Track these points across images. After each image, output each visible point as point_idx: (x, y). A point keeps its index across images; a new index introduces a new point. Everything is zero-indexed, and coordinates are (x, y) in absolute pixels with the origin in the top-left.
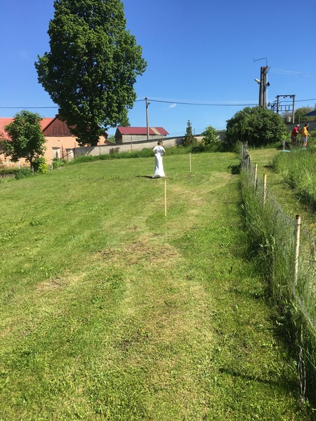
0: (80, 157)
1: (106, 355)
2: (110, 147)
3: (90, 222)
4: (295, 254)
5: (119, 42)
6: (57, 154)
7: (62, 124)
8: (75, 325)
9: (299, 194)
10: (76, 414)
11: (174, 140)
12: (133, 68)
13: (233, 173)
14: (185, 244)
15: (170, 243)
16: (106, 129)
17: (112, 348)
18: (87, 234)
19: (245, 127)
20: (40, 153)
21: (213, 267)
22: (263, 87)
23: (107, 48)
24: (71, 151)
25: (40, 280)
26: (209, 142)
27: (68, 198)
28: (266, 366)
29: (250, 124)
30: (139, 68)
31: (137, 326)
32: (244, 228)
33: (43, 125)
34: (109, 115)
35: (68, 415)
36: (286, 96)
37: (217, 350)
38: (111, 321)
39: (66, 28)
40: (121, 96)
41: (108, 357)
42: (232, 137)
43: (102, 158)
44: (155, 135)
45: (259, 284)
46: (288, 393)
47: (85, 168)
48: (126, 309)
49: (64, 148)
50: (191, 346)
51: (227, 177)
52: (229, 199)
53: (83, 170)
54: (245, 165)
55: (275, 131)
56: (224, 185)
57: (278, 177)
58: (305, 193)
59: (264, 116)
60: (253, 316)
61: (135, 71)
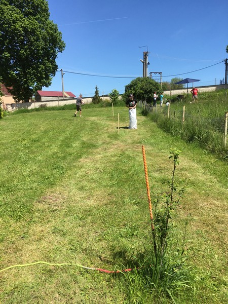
2: (40, 103)
19: (138, 90)
29: (142, 88)
30: (60, 47)
36: (156, 73)
39: (6, 15)
40: (48, 67)
49: (5, 103)
61: (57, 49)
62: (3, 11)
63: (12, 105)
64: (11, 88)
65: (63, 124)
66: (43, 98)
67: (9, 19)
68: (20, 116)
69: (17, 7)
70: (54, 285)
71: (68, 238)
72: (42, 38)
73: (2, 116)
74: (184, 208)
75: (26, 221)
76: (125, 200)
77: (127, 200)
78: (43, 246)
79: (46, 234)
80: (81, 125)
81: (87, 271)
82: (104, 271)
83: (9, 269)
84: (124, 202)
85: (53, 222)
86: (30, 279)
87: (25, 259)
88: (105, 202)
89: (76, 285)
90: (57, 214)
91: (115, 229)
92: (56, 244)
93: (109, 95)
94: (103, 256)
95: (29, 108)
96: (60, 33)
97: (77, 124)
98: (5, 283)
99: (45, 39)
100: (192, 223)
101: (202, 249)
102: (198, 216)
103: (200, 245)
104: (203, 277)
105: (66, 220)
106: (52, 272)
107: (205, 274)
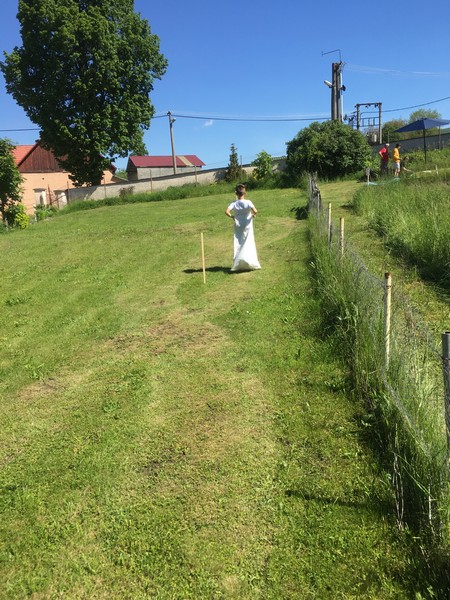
0: (77, 202)
1: (127, 482)
2: (120, 187)
3: (96, 296)
4: (385, 327)
5: (124, 31)
6: (41, 198)
7: (46, 154)
8: (80, 444)
9: (390, 244)
10: (87, 569)
11: (213, 173)
12: (148, 68)
13: (298, 218)
14: (234, 321)
15: (213, 322)
16: (113, 160)
17: (134, 473)
18: (91, 314)
19: (313, 152)
20: (16, 198)
21: (273, 352)
22: (336, 93)
23: (107, 39)
24: (63, 194)
25: (26, 383)
26: (263, 175)
27: (62, 263)
28: (350, 483)
29: (320, 147)
30: (157, 68)
31: (168, 441)
32: (316, 294)
33: (18, 156)
34: (115, 139)
35: (75, 570)
36: (369, 105)
37: (282, 466)
38: (131, 436)
39: (43, 9)
40: (132, 111)
41: (128, 486)
42: (294, 166)
43: (109, 202)
44: (185, 166)
45: (338, 372)
46: (380, 517)
47: (84, 218)
48: (153, 417)
49: (53, 189)
50: (245, 463)
51: (290, 223)
52: (293, 255)
53: (82, 221)
54: (315, 205)
55: (354, 156)
56: (286, 235)
57: (361, 221)
58: (398, 241)
59: (340, 134)
60: (330, 416)
61: (150, 73)
99: (123, 54)
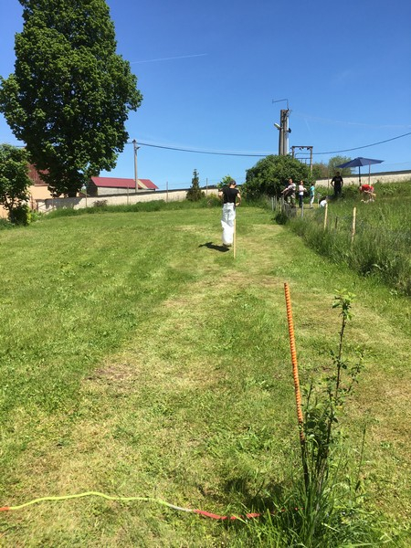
2: (94, 200)
19: (270, 178)
20: (23, 198)
24: (43, 203)
29: (276, 175)
30: (133, 102)
39: (40, 44)
40: (110, 135)
43: (89, 211)
61: (126, 105)
62: (35, 38)
63: (47, 202)
64: (46, 172)
65: (135, 236)
66: (101, 191)
67: (46, 53)
68: (59, 221)
69: (60, 30)
70: (116, 538)
71: (142, 448)
72: (102, 86)
73: (29, 221)
74: (357, 399)
75: (66, 413)
76: (247, 379)
77: (250, 379)
78: (96, 461)
79: (103, 440)
80: (166, 238)
81: (176, 514)
82: (209, 515)
83: (34, 505)
84: (244, 384)
85: (115, 418)
86: (72, 526)
87: (65, 485)
88: (210, 382)
89: (156, 539)
90: (122, 402)
91: (229, 434)
92: (120, 459)
93: (217, 185)
94: (207, 485)
95: (77, 207)
96: (134, 76)
97: (160, 238)
98: (26, 531)
99: (106, 87)
100: (373, 428)
101: (394, 478)
102: (385, 415)
103: (389, 471)
104: (396, 533)
105: (138, 413)
106: (112, 512)
107: (400, 528)
